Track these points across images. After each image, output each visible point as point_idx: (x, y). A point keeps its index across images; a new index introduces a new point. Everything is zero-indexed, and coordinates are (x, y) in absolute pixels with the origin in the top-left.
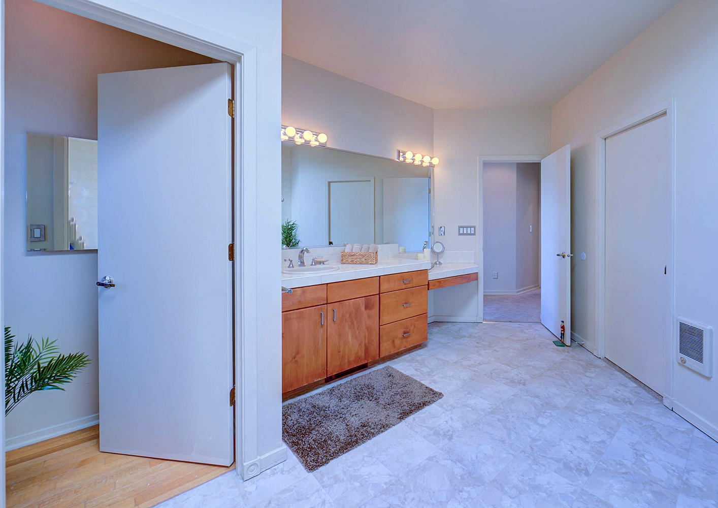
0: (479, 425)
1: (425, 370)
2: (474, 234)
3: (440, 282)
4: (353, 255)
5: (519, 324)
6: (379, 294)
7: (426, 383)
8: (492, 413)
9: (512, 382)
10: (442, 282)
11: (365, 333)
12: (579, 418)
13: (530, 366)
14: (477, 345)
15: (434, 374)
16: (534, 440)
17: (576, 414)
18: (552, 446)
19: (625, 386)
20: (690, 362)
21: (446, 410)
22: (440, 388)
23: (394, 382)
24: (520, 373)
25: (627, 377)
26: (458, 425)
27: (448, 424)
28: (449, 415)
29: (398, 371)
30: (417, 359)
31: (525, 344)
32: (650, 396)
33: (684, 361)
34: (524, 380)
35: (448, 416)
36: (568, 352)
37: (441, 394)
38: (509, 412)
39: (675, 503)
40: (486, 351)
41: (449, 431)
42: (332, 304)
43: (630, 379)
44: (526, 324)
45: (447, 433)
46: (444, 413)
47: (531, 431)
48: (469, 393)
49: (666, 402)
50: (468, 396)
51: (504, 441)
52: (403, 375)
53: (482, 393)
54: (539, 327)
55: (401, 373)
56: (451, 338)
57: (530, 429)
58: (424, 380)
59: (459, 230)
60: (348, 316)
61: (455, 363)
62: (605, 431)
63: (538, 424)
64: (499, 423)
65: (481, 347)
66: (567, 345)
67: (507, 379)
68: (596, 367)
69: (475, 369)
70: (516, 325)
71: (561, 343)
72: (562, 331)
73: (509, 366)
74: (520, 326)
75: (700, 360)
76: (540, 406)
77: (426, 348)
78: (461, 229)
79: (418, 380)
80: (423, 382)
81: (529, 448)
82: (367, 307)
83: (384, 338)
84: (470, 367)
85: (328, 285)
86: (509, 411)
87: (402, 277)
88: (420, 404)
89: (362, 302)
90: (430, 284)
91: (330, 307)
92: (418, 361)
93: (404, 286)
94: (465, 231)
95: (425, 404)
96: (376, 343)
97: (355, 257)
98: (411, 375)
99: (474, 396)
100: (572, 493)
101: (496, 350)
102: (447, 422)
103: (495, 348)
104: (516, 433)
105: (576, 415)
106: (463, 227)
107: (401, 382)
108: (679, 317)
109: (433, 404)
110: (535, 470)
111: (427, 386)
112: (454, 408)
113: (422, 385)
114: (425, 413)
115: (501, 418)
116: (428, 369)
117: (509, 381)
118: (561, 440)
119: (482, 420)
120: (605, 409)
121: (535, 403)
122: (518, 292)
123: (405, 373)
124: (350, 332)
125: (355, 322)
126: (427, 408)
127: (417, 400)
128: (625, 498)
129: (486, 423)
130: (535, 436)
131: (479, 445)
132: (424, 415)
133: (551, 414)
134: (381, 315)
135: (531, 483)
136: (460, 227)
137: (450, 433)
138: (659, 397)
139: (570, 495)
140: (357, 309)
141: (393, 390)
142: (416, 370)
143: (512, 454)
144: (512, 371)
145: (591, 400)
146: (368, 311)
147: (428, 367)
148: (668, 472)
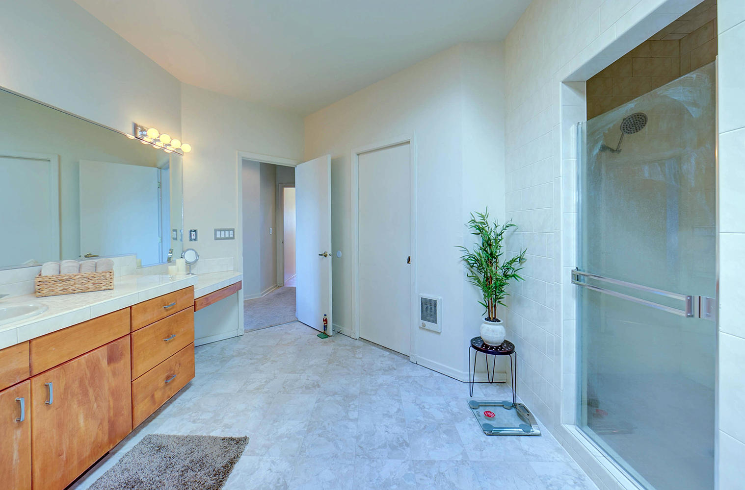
0: (305, 452)
1: (206, 416)
2: (233, 238)
3: (207, 299)
4: (68, 280)
5: (280, 327)
6: (130, 334)
7: (218, 433)
8: (310, 432)
9: (308, 388)
10: (209, 299)
11: (109, 401)
12: (374, 398)
13: (312, 366)
14: (252, 361)
15: (221, 416)
16: (358, 438)
17: (370, 395)
18: (373, 435)
19: (383, 356)
20: (429, 325)
21: (261, 456)
22: (239, 431)
23: (171, 454)
24: (309, 377)
25: (380, 348)
26: (284, 466)
27: (273, 472)
28: (269, 460)
29: (169, 436)
30: (187, 406)
31: (296, 345)
32: (400, 358)
33: (424, 325)
34: (317, 382)
35: (267, 462)
36: (333, 342)
37: (246, 439)
38: (323, 422)
39: (457, 432)
40: (265, 365)
41: (279, 479)
42: (42, 375)
43: (382, 349)
44: (286, 325)
45: (279, 483)
46: (260, 460)
47: (350, 431)
48: (275, 421)
49: (411, 359)
50: (276, 424)
51: (336, 455)
52: (179, 438)
53: (287, 415)
54: (298, 325)
55: (174, 436)
56: (218, 363)
57: (349, 428)
58: (213, 431)
59: (216, 234)
60: (76, 385)
61: (239, 391)
62: (395, 400)
63: (351, 420)
64: (322, 438)
65: (257, 363)
66: (330, 335)
67: (302, 387)
68: (359, 347)
69: (266, 390)
70: (277, 329)
71: (324, 334)
72: (325, 324)
73: (296, 373)
74: (282, 328)
75: (435, 321)
76: (343, 401)
77: (192, 387)
78: (218, 233)
79: (204, 434)
80: (213, 434)
81: (359, 448)
82: (111, 360)
83: (139, 397)
84: (258, 389)
85: (34, 342)
86: (323, 420)
87: (164, 302)
88: (228, 467)
89: (102, 354)
90: (197, 303)
91: (37, 382)
92: (189, 409)
93: (165, 314)
94: (223, 234)
95: (232, 462)
96: (126, 412)
97: (72, 282)
98: (191, 432)
99: (282, 421)
100: (410, 470)
101: (274, 361)
102: (270, 469)
103: (272, 359)
104: (340, 440)
105: (371, 397)
106: (220, 230)
107: (183, 450)
108: (421, 294)
109: (242, 457)
110: (376, 467)
111: (223, 436)
112: (269, 448)
113: (215, 439)
114: (238, 474)
115: (320, 431)
116: (211, 414)
117: (304, 388)
118: (375, 425)
119: (305, 445)
120: (384, 381)
121: (337, 401)
122: (262, 294)
123: (180, 434)
124: (81, 411)
125: (91, 391)
126: (237, 467)
127: (220, 464)
128: (436, 448)
129: (310, 445)
130: (356, 434)
131: (318, 475)
132: (239, 476)
133: (355, 405)
134: (134, 365)
135: (380, 483)
136: (216, 230)
137: (281, 481)
138: (406, 357)
139: (409, 472)
140: (94, 367)
141: (178, 467)
142: (194, 422)
143: (350, 465)
144: (301, 377)
145: (372, 377)
146: (113, 365)
147: (209, 412)
148: (441, 411)
